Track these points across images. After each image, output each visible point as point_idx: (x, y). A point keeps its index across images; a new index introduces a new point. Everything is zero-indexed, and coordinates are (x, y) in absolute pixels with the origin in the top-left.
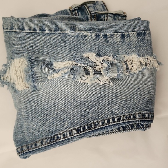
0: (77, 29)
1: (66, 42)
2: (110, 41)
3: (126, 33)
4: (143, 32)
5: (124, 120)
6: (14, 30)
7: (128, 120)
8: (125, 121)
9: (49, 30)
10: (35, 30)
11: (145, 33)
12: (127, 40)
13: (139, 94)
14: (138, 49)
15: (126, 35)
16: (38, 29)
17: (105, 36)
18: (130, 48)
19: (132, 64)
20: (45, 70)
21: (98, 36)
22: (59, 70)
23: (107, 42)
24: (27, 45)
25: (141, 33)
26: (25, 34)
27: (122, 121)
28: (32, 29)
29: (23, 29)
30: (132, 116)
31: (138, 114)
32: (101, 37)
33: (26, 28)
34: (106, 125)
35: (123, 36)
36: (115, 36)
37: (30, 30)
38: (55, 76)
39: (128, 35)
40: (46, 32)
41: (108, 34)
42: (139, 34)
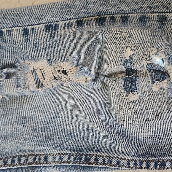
2: (8, 40)
3: (29, 27)
4: (53, 24)
7: (36, 164)
8: (31, 166)
11: (57, 25)
12: (32, 37)
13: (57, 122)
14: (48, 50)
15: (30, 30)
19: (43, 76)
23: (4, 41)
25: (51, 26)
30: (43, 158)
31: (53, 155)
35: (26, 32)
36: (14, 32)
39: (33, 29)
41: (4, 30)
42: (48, 28)
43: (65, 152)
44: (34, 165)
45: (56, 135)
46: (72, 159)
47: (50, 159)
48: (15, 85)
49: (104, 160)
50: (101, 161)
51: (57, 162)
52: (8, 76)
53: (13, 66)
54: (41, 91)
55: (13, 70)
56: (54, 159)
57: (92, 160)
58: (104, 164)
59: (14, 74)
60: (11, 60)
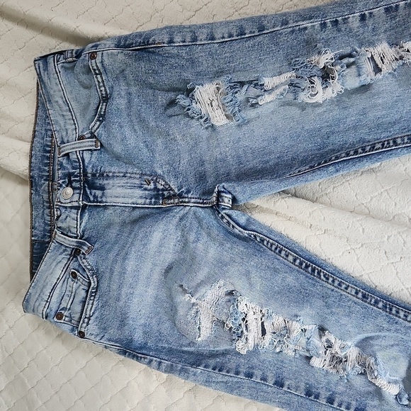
0: (291, 21)
1: (277, 44)
2: (343, 29)
3: (366, 12)
4: (394, 5)
5: (379, 149)
6: (199, 43)
7: (386, 148)
8: (380, 151)
9: (251, 32)
10: (230, 36)
11: (397, 6)
12: (370, 22)
15: (368, 15)
16: (235, 34)
17: (335, 23)
18: (375, 35)
19: (382, 60)
20: (253, 91)
21: (324, 25)
22: (272, 89)
23: (339, 31)
24: (222, 61)
25: (391, 7)
26: (216, 45)
27: (376, 150)
28: (226, 35)
29: (213, 38)
30: (391, 142)
31: (401, 137)
32: (329, 24)
33: (218, 35)
34: (352, 157)
35: (363, 18)
36: (350, 20)
37: (223, 38)
38: (267, 98)
39: (371, 13)
40: (247, 36)
41: (340, 19)
42: (388, 10)
44: (384, 150)
45: (401, 118)
47: (399, 141)
48: (357, 74)
51: (407, 143)
52: (348, 66)
53: (350, 56)
55: (352, 60)
56: (403, 140)
59: (353, 63)
60: (348, 50)
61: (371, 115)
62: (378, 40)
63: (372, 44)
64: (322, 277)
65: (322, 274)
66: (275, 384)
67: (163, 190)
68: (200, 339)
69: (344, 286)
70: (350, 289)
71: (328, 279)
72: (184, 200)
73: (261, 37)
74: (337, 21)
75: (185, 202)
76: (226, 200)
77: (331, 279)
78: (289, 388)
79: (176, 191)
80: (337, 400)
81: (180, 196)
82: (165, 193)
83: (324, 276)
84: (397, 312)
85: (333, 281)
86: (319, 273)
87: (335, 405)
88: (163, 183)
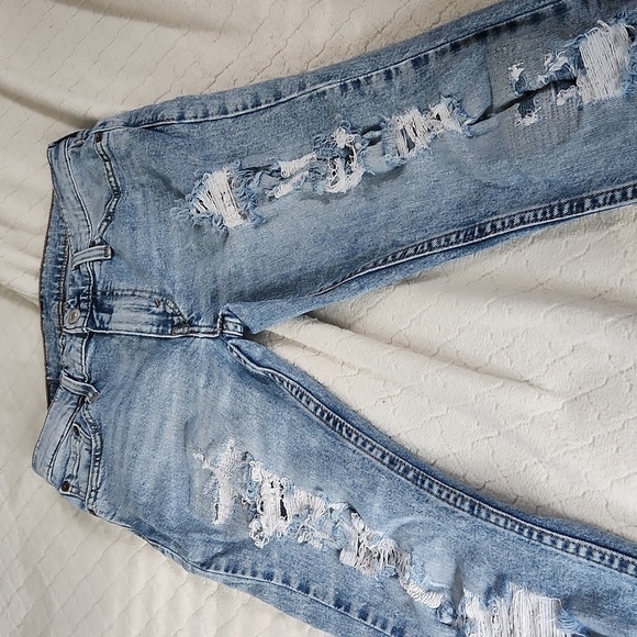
0: (308, 84)
1: (295, 116)
2: (367, 92)
3: (391, 68)
4: (421, 56)
6: (210, 119)
7: (418, 254)
9: (266, 102)
10: (245, 108)
11: (426, 56)
12: (397, 82)
13: (438, 192)
14: (419, 95)
15: (393, 71)
16: (250, 105)
17: (357, 84)
18: (404, 98)
19: (415, 132)
20: (268, 180)
21: (344, 87)
22: (291, 176)
23: (363, 95)
24: (234, 141)
25: (419, 58)
26: (230, 121)
28: (240, 107)
29: (226, 112)
30: (426, 245)
32: (350, 87)
33: (230, 108)
34: (379, 267)
35: (388, 75)
36: (374, 79)
37: (237, 110)
38: (284, 189)
39: (397, 69)
40: (263, 106)
41: (361, 78)
42: (416, 63)
43: (452, 231)
44: (416, 256)
45: (439, 211)
46: (462, 237)
47: (434, 243)
48: (381, 152)
49: (503, 223)
50: (499, 226)
51: (444, 246)
52: (373, 142)
53: (377, 128)
54: (413, 153)
55: (377, 133)
56: (439, 243)
57: (488, 229)
58: (504, 228)
59: (379, 138)
60: (374, 121)
61: (403, 208)
62: (407, 105)
63: (401, 111)
64: (344, 433)
65: (344, 429)
66: (299, 588)
67: (173, 315)
68: (217, 522)
69: (369, 446)
70: (375, 451)
71: (350, 435)
72: (193, 329)
73: (278, 108)
74: (345, 85)
75: (194, 332)
76: (231, 326)
77: (354, 436)
78: (315, 595)
79: (186, 316)
80: (371, 615)
81: (190, 323)
82: (175, 318)
83: (347, 432)
84: (431, 486)
85: (356, 439)
86: (341, 428)
87: (369, 622)
88: (172, 306)
